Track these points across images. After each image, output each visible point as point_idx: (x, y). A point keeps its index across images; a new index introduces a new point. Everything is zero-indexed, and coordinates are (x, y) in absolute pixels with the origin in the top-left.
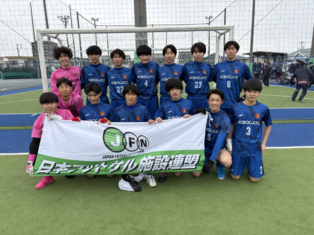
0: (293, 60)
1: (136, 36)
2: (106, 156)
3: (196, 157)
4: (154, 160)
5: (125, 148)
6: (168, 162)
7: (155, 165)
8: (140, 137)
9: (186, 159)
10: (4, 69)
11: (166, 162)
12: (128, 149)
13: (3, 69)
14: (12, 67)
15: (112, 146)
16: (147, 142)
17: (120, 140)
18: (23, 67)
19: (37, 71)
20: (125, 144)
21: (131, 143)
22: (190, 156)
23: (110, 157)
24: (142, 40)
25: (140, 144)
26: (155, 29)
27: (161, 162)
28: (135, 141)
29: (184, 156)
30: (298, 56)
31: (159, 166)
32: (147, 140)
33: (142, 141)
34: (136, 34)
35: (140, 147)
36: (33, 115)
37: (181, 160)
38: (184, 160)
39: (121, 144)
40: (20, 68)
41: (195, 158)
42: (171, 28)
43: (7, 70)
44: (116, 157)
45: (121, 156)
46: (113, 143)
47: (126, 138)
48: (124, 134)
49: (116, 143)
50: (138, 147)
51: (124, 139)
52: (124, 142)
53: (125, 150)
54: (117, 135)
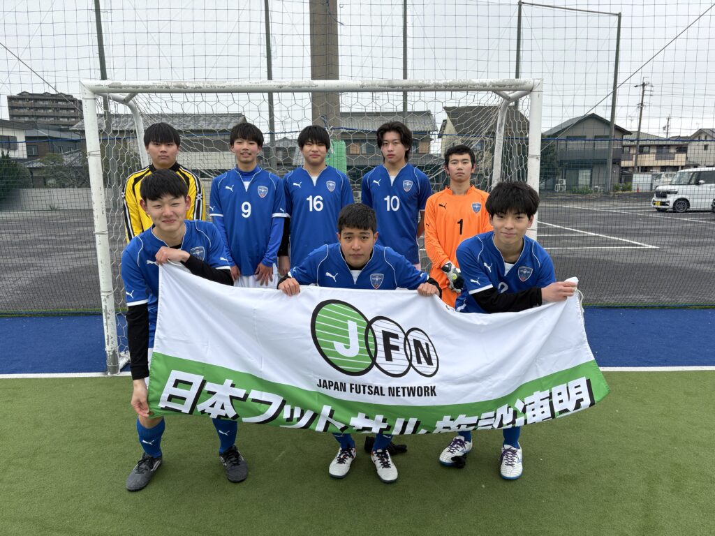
2: (325, 381)
3: (579, 386)
4: (476, 424)
5: (374, 363)
8: (412, 333)
9: (556, 399)
12: (382, 367)
15: (337, 354)
16: (431, 348)
17: (359, 337)
20: (372, 350)
21: (389, 348)
23: (336, 387)
25: (414, 353)
28: (400, 342)
29: (546, 394)
32: (430, 344)
33: (417, 343)
35: (415, 363)
37: (542, 407)
38: (551, 404)
39: (361, 351)
41: (578, 390)
44: (351, 389)
45: (367, 390)
46: (339, 347)
47: (376, 333)
48: (369, 320)
49: (347, 347)
50: (411, 365)
51: (370, 335)
52: (371, 343)
53: (375, 368)
54: (349, 322)
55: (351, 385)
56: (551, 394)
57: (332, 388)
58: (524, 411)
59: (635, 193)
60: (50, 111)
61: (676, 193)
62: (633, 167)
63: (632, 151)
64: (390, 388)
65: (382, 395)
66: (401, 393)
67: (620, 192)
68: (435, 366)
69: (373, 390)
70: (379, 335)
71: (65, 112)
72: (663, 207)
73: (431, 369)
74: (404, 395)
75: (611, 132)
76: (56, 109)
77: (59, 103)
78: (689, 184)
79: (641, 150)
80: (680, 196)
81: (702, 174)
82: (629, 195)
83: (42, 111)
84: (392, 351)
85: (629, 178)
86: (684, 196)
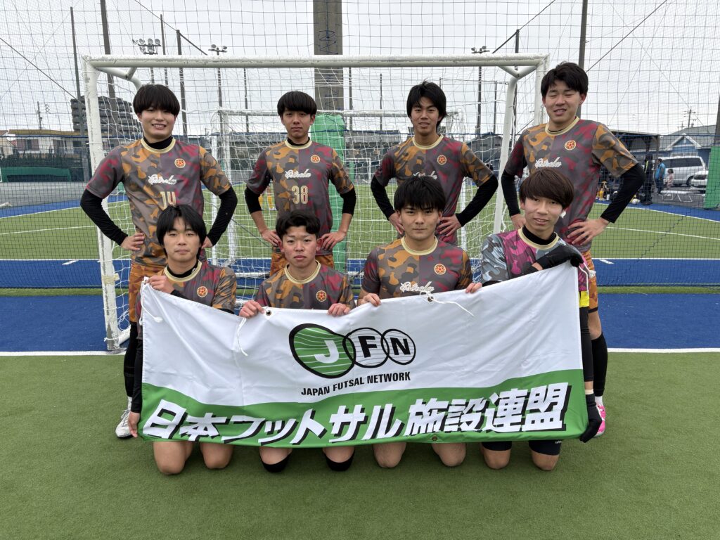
0: (670, 152)
1: (316, 75)
2: (309, 389)
3: (559, 390)
4: (446, 410)
5: (354, 362)
6: (483, 411)
7: (448, 422)
8: (388, 333)
9: (532, 399)
10: (6, 157)
11: (477, 412)
12: (362, 363)
13: (4, 158)
14: (24, 154)
15: (320, 364)
17: (338, 346)
18: (50, 154)
19: (81, 163)
20: (351, 352)
21: (366, 348)
22: (541, 390)
23: (320, 392)
24: (329, 88)
25: (391, 348)
26: (361, 59)
27: (462, 414)
28: (377, 341)
29: (525, 392)
30: (682, 144)
31: (460, 424)
33: (395, 341)
34: (316, 71)
36: (67, 264)
37: (516, 403)
38: (526, 403)
39: (340, 356)
40: (43, 157)
41: (556, 393)
42: (399, 59)
43: (13, 161)
44: (335, 388)
45: (348, 384)
46: (319, 357)
47: (353, 340)
48: (345, 335)
49: (328, 356)
50: (388, 357)
51: (348, 342)
52: (349, 347)
53: (355, 366)
54: (326, 342)
56: (529, 394)
57: (317, 394)
58: (497, 403)
64: (368, 377)
65: (362, 384)
66: (378, 380)
68: (412, 355)
69: (354, 382)
70: (356, 340)
73: (408, 358)
74: (381, 381)
84: (370, 349)
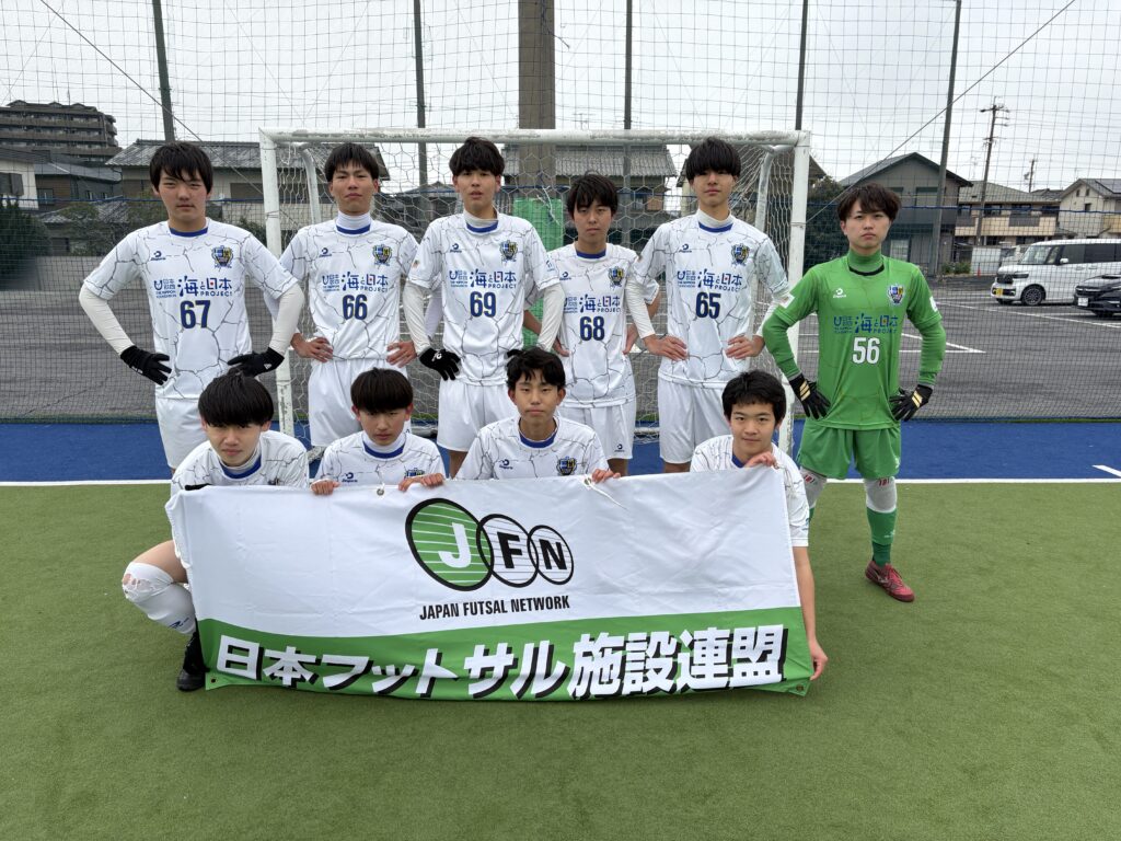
3: (772, 634)
4: (623, 648)
5: (491, 572)
6: (675, 656)
7: (628, 667)
8: (537, 532)
12: (502, 576)
15: (445, 567)
16: (564, 548)
17: (470, 542)
20: (488, 556)
21: (508, 554)
22: (748, 631)
23: (447, 611)
25: (541, 557)
27: (647, 657)
28: (522, 545)
29: (726, 633)
31: (645, 671)
32: (562, 543)
33: (545, 544)
35: (542, 568)
38: (729, 648)
39: (473, 559)
41: (769, 639)
44: (466, 609)
45: (485, 608)
46: (446, 557)
47: (490, 537)
48: (479, 520)
49: (457, 556)
50: (537, 571)
51: (483, 540)
52: (485, 548)
53: (493, 578)
54: (454, 525)
55: (465, 604)
56: (732, 636)
57: (441, 614)
58: (691, 646)
59: (974, 277)
60: (61, 132)
61: (1026, 276)
62: (974, 238)
63: (974, 213)
64: (513, 601)
65: (504, 611)
66: (526, 607)
67: (952, 275)
68: (569, 570)
69: (492, 606)
70: (494, 539)
71: (83, 135)
72: (1007, 297)
73: (564, 575)
74: (530, 609)
75: (940, 183)
76: (72, 130)
77: (76, 120)
78: (1046, 263)
79: (990, 210)
80: (1033, 281)
81: (1066, 249)
82: (964, 280)
83: (48, 132)
84: (513, 556)
85: (967, 255)
86: (1038, 282)
